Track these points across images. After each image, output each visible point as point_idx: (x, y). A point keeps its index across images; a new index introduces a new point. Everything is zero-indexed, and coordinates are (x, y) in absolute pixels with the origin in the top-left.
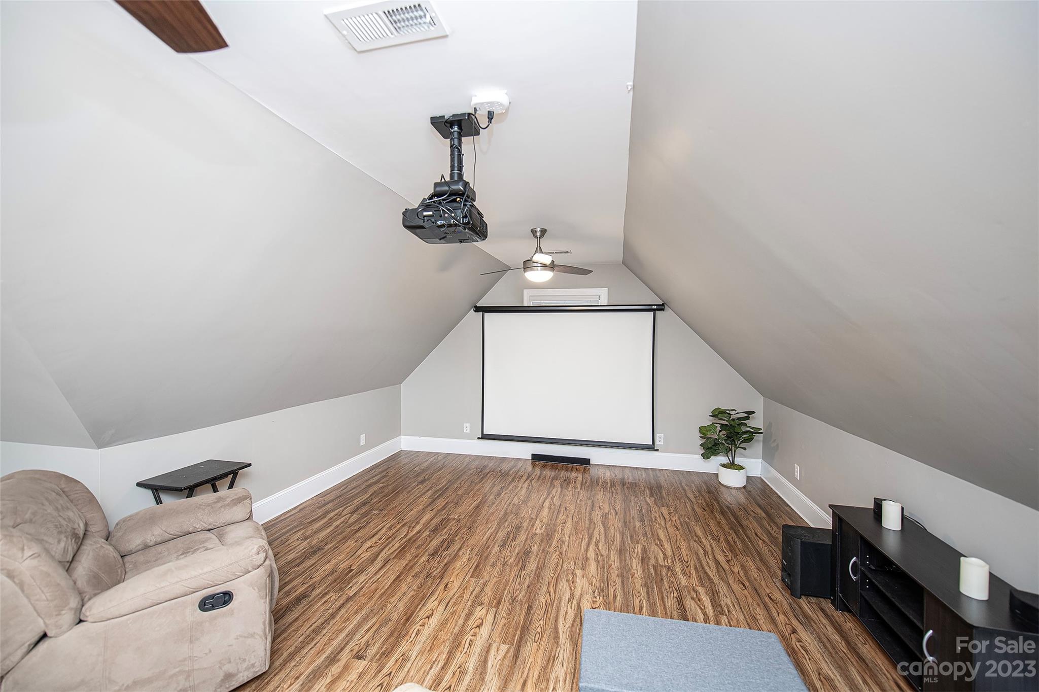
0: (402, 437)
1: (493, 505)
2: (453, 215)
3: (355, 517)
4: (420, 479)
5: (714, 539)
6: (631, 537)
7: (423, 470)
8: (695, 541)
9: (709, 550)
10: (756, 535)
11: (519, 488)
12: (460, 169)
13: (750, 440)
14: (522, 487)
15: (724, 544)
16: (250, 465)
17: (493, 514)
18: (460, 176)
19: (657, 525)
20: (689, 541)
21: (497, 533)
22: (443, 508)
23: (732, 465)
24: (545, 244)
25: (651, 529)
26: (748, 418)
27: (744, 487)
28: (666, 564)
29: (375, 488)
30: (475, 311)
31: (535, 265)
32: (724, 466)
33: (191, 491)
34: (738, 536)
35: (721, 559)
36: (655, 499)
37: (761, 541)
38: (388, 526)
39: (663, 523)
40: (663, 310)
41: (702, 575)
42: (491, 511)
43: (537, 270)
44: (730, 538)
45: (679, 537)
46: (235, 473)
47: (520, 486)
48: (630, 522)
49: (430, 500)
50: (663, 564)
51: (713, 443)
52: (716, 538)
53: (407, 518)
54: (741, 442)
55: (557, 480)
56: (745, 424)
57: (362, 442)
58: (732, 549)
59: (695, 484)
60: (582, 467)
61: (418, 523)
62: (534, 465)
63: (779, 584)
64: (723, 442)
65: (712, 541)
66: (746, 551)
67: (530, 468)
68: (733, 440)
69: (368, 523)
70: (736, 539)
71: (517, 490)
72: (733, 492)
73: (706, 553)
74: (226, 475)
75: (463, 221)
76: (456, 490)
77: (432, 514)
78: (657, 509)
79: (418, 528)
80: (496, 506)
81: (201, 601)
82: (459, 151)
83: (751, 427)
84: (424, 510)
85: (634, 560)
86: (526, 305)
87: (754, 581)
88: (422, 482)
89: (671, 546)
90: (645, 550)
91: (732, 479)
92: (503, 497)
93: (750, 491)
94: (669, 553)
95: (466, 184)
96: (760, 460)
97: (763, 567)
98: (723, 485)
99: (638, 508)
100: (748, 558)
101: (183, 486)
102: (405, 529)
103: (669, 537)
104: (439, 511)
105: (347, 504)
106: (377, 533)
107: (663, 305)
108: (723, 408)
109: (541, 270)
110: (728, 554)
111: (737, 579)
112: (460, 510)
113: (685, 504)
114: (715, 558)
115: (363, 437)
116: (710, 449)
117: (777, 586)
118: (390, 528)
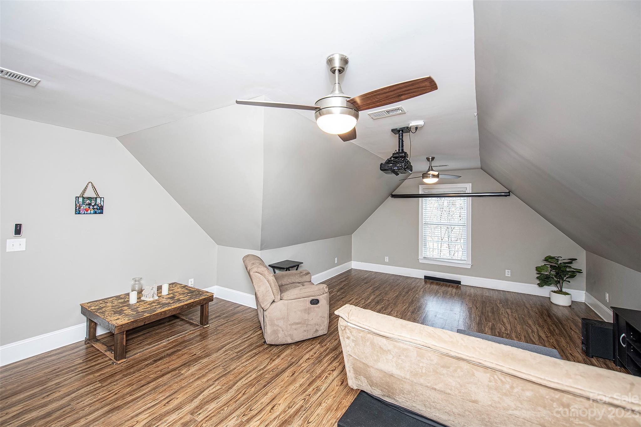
0: (352, 261)
1: (405, 296)
2: (401, 165)
3: (339, 293)
4: (365, 282)
5: (540, 327)
6: (486, 319)
7: (365, 278)
8: (527, 326)
9: (536, 330)
10: (571, 329)
11: (418, 291)
12: (402, 146)
13: (573, 276)
14: (420, 291)
15: (546, 330)
16: (302, 263)
17: (405, 300)
18: (402, 150)
19: (503, 316)
20: (522, 325)
21: (409, 308)
22: (380, 295)
23: (560, 292)
24: (434, 164)
25: (499, 317)
26: (571, 263)
27: (570, 306)
28: (506, 332)
29: (344, 283)
30: (392, 197)
31: (429, 175)
32: (555, 292)
33: (288, 269)
34: (557, 327)
35: (543, 336)
36: (503, 305)
37: (573, 332)
38: (355, 298)
39: (506, 316)
40: (509, 195)
41: (528, 340)
42: (404, 298)
43: (430, 178)
44: (551, 328)
45: (516, 323)
46: (298, 266)
47: (419, 290)
48: (485, 313)
49: (372, 291)
50: (504, 332)
51: (545, 277)
52: (542, 327)
53: (364, 296)
54: (567, 278)
55: (440, 290)
56: (570, 267)
57: (336, 262)
58: (551, 332)
59: (532, 301)
60: (455, 285)
61: (369, 299)
62: (426, 282)
63: (579, 351)
64: (554, 277)
65: (538, 327)
66: (561, 334)
67: (423, 283)
68: (560, 276)
69: (346, 296)
70: (555, 328)
71: (417, 292)
72: (561, 308)
73: (533, 332)
74: (294, 266)
75: (405, 167)
76: (384, 288)
77: (375, 296)
78: (503, 310)
79: (369, 301)
80: (407, 297)
81: (311, 301)
82: (402, 140)
83: (573, 269)
84: (370, 294)
85: (486, 328)
86: (421, 194)
87: (563, 347)
88: (366, 283)
89: (511, 326)
90: (493, 325)
91: (560, 300)
92: (410, 294)
93: (574, 309)
94: (509, 328)
95: (405, 153)
96: (584, 292)
97: (571, 343)
98: (553, 304)
99: (491, 307)
100: (561, 338)
101: (285, 267)
102: (363, 301)
103: (510, 322)
104: (377, 296)
105: (334, 288)
106: (351, 300)
107: (509, 192)
108: (552, 256)
109: (432, 178)
110: (548, 334)
111: (551, 344)
112: (388, 296)
113: (524, 309)
114: (538, 334)
115: (336, 259)
116: (544, 281)
117: (578, 351)
118: (356, 299)
